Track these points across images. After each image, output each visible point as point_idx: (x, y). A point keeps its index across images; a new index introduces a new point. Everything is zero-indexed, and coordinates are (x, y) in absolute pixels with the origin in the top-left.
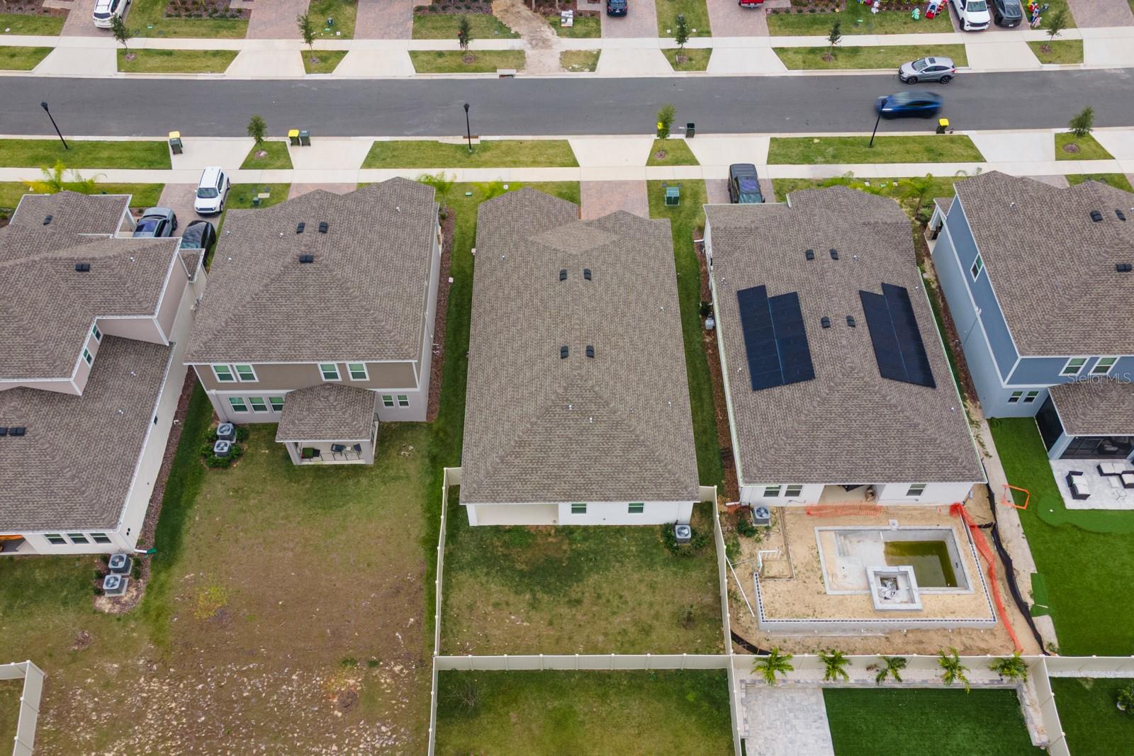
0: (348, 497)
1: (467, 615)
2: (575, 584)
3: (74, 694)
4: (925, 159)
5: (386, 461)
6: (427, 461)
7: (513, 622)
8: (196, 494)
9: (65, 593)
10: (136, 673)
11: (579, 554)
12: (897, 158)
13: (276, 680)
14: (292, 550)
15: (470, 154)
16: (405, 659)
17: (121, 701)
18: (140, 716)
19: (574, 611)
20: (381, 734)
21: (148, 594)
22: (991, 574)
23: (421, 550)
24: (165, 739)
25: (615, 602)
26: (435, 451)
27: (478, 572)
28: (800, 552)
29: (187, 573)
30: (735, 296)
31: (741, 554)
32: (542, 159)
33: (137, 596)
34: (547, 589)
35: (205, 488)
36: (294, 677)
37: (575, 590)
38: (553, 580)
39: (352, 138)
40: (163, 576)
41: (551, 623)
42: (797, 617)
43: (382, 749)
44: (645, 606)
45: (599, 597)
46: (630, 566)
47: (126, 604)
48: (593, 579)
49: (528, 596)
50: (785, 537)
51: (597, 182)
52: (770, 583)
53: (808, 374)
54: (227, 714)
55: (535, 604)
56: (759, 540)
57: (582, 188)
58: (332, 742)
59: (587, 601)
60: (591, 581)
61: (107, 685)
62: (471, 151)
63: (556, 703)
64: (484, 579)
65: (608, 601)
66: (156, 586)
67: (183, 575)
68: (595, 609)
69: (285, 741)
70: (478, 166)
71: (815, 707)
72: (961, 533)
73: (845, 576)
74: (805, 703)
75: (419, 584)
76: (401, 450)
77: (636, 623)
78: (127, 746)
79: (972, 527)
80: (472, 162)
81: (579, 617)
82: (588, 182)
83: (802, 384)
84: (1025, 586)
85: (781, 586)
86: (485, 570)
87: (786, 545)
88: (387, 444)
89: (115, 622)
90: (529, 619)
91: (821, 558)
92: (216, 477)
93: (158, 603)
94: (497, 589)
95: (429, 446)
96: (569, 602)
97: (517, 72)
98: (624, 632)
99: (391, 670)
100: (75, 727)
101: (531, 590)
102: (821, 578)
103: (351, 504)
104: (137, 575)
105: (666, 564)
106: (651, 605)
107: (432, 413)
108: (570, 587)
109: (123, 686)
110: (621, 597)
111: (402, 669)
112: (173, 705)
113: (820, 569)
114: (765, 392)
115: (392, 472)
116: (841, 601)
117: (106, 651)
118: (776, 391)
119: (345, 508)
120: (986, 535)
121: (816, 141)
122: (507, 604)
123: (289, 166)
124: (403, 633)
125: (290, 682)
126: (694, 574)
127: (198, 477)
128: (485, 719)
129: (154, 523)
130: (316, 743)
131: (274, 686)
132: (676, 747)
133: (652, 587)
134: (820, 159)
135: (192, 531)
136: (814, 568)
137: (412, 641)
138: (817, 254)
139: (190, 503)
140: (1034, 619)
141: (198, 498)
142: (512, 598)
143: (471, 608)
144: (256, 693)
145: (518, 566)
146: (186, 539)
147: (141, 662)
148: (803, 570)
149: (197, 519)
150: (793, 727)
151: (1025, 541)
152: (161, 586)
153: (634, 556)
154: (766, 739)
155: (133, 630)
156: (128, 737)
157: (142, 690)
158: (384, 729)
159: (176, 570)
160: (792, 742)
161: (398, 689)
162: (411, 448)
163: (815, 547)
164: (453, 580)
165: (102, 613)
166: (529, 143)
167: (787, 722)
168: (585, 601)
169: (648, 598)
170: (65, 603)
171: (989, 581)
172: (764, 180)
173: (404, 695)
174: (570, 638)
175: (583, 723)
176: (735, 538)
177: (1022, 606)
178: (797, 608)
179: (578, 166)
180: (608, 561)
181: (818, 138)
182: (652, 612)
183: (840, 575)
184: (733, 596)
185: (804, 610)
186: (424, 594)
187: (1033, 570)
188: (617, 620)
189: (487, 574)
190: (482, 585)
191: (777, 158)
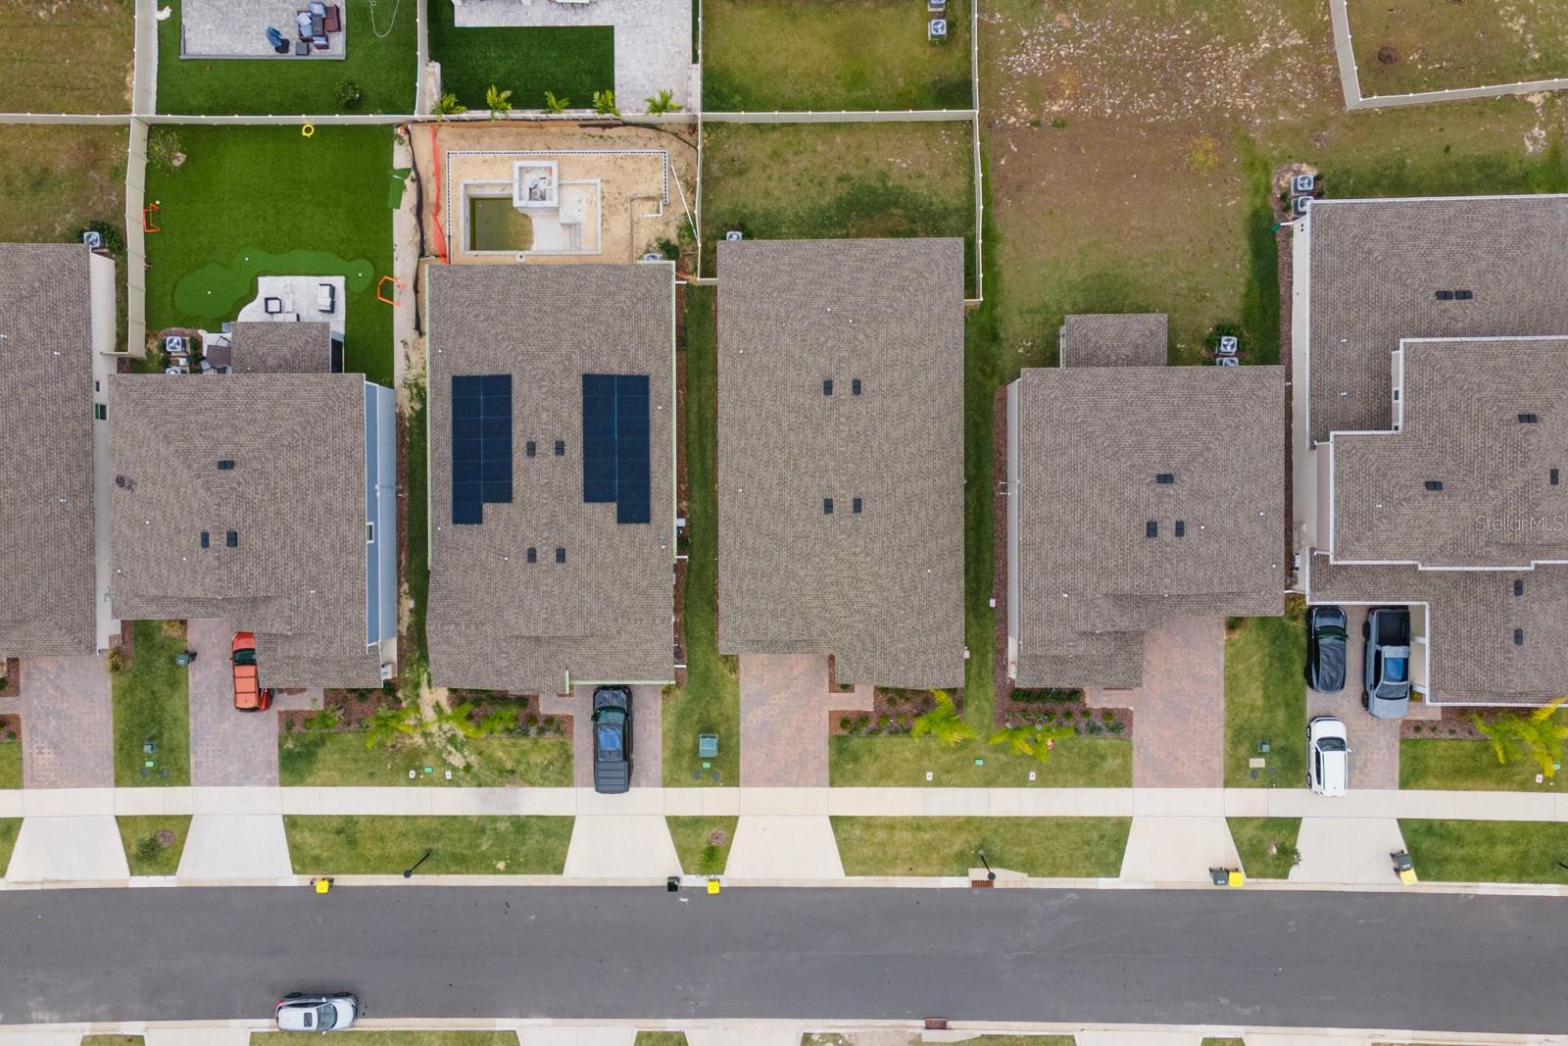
0: (1082, 287)
1: (949, 167)
2: (843, 195)
3: (1313, 94)
4: (362, 822)
5: (1046, 332)
6: (1002, 335)
7: (904, 161)
8: (1247, 296)
9: (1351, 181)
10: (1260, 111)
11: (839, 223)
12: (400, 827)
13: (1126, 108)
14: (1132, 228)
15: (981, 847)
16: (1005, 128)
17: (1267, 88)
18: (1247, 76)
19: (845, 172)
20: (1023, 66)
21: (1268, 183)
22: (438, 207)
23: (1000, 230)
24: (1218, 58)
25: (804, 181)
26: (994, 349)
27: (941, 206)
28: (619, 227)
29: (1234, 206)
30: (653, 518)
31: (678, 227)
32: (882, 835)
33: (1278, 180)
34: (872, 191)
35: (1238, 302)
36: (1110, 111)
37: (843, 190)
38: (866, 199)
39: (1152, 887)
40: (1258, 202)
41: (867, 160)
42: (632, 157)
43: (1019, 53)
44: (775, 177)
45: (821, 184)
46: (789, 212)
47: (1287, 171)
48: (825, 201)
49: (890, 184)
50: (632, 244)
51: (805, 785)
52: (653, 192)
53: (591, 382)
54: (1166, 79)
55: (884, 177)
56: (658, 239)
57: (826, 774)
58: (1066, 58)
59: (833, 179)
60: (828, 199)
61: (1285, 102)
62: (981, 852)
63: (862, 93)
64: (934, 199)
65: (811, 181)
66: (1262, 191)
67: (1237, 204)
68: (824, 174)
69: (1108, 58)
70: (969, 820)
71: (624, 96)
72: (457, 246)
73: (579, 201)
74: (633, 99)
75: (999, 196)
76: (1032, 346)
77: (786, 162)
78: (1252, 53)
79: (444, 256)
80: (978, 829)
81: (840, 167)
82: (818, 785)
83: (597, 371)
84: (409, 198)
85: (643, 189)
86: (933, 208)
87: (632, 236)
88: (1048, 354)
89: (1293, 154)
90: (889, 164)
91: (599, 218)
92: (1227, 316)
93: (1256, 175)
94: (921, 189)
95: (1001, 354)
96: (850, 179)
97: (920, 1035)
98: (796, 154)
99: (1018, 119)
100: (1303, 67)
101: (886, 189)
102: (603, 198)
103: (1079, 280)
104: (1284, 197)
105: (753, 215)
106: (770, 178)
107: (1000, 399)
108: (848, 193)
109: (1270, 101)
110: (799, 185)
111: (1008, 119)
112: (1218, 86)
113: (603, 207)
114: (636, 372)
115: (1039, 318)
116: (588, 173)
117: (1295, 130)
118: (624, 371)
119: (1084, 275)
120: (432, 245)
121: (501, 865)
122: (910, 177)
123: (1236, 824)
124: (1011, 150)
125: (1112, 106)
126: (726, 206)
127: (1247, 314)
128: (927, 79)
129: (1282, 259)
130: (1080, 57)
131: (1127, 102)
132: (754, 58)
133: (767, 194)
134: (502, 826)
135: (1240, 252)
136: (608, 209)
137: (1001, 144)
138: (553, 556)
139: (1249, 285)
140: (410, 166)
141: (1242, 290)
142: (906, 182)
143: (946, 174)
144: (1144, 97)
145: (900, 212)
146: (1244, 244)
147: (1258, 121)
148: (619, 206)
149: (1238, 266)
150: (647, 77)
151: (395, 241)
152: (1257, 192)
153: (784, 223)
154: (673, 66)
155: (1274, 148)
156: (1252, 60)
157: (1251, 98)
158: (1020, 70)
159: (1247, 210)
160: (650, 64)
161: (1010, 103)
162: (1021, 351)
163: (605, 231)
164: (964, 199)
165: (1309, 163)
166: (899, 870)
167: (652, 81)
168: (834, 181)
169: (773, 184)
170: (1347, 172)
171: (441, 203)
172: (584, 785)
173: (1004, 98)
174: (848, 148)
175: (838, 78)
176: (681, 244)
177: (418, 180)
178: (632, 166)
179: (832, 818)
180: (811, 217)
181: (497, 872)
182: (769, 171)
183: (584, 202)
184: (690, 187)
185: (625, 164)
186: (992, 187)
187: (396, 212)
188: (802, 165)
189: (931, 204)
190: (936, 194)
191: (560, 828)
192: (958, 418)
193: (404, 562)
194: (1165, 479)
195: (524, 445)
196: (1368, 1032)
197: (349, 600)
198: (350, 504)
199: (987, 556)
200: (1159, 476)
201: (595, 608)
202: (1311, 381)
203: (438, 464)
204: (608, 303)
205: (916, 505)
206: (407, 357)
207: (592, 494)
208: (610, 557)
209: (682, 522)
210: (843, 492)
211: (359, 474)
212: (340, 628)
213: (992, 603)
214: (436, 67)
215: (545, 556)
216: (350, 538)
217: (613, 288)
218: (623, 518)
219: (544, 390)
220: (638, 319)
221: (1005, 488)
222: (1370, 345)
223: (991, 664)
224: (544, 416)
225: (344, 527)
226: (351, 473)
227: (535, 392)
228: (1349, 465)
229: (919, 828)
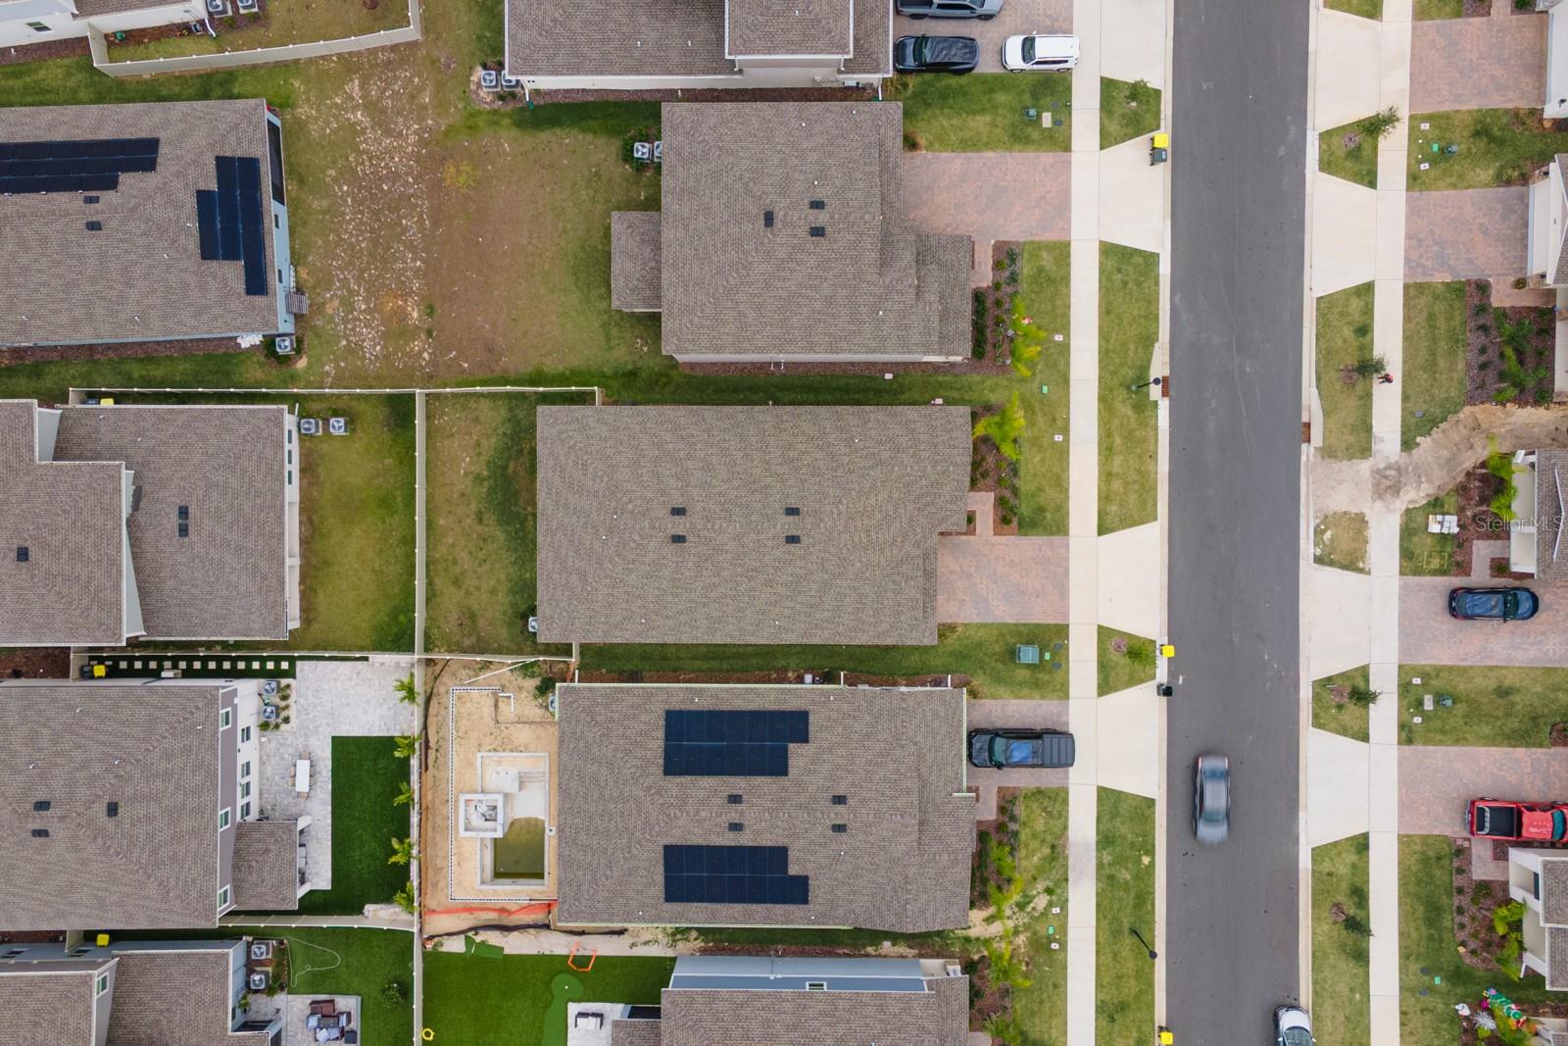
0: (586, 290)
1: (470, 416)
2: (495, 518)
3: (406, 70)
4: (1102, 997)
5: (628, 325)
6: (630, 367)
7: (464, 460)
8: (595, 133)
9: (488, 34)
10: (420, 120)
11: (522, 523)
12: (1108, 959)
13: (416, 247)
14: (530, 243)
15: (1128, 388)
16: (433, 363)
17: (399, 113)
18: (388, 133)
19: (473, 516)
20: (375, 345)
21: (489, 112)
22: (502, 910)
23: (530, 369)
24: (370, 159)
25: (481, 555)
26: (644, 375)
27: (507, 424)
28: (523, 735)
29: (509, 144)
30: (803, 707)
31: (524, 678)
32: (1117, 485)
33: (486, 103)
34: (492, 491)
35: (602, 141)
36: (418, 263)
37: (490, 518)
38: (499, 496)
39: (1169, 222)
40: (506, 121)
41: (463, 495)
42: (457, 722)
43: (362, 348)
44: (476, 582)
45: (485, 540)
46: (511, 570)
47: (478, 95)
48: (501, 536)
49: (485, 473)
50: (540, 723)
51: (1067, 559)
52: (490, 702)
53: (671, 768)
54: (389, 209)
55: (479, 479)
56: (535, 697)
57: (1056, 539)
58: (368, 304)
59: (479, 528)
60: (499, 534)
61: (413, 97)
62: (1134, 388)
63: (399, 499)
64: (500, 431)
65: (481, 549)
66: (495, 118)
67: (508, 142)
68: (475, 536)
69: (369, 263)
70: (1102, 399)
71: (398, 727)
72: (540, 893)
73: (498, 773)
74: (401, 718)
75: (497, 369)
76: (642, 338)
77: (463, 573)
78: (366, 128)
79: (549, 905)
80: (1111, 391)
81: (468, 521)
82: (1067, 547)
83: (661, 761)
84: (493, 938)
85: (487, 710)
86: (508, 432)
87: (531, 723)
88: (649, 323)
89: (462, 88)
90: (466, 474)
91: (515, 754)
92: (614, 150)
93: (481, 123)
94: (491, 444)
95: (649, 368)
96: (481, 512)
97: (1316, 448)
98: (455, 563)
99: (425, 350)
100: (380, 79)
101: (490, 477)
102: (495, 750)
103: (578, 294)
104: (501, 98)
105: (513, 605)
106: (478, 589)
107: (692, 369)
108: (493, 513)
109: (411, 111)
110: (485, 561)
111: (424, 359)
112: (397, 159)
113: (504, 750)
114: (662, 723)
115: (615, 332)
116: (471, 764)
117: (440, 87)
118: (661, 734)
119: (574, 288)
120: (539, 917)
121: (1146, 860)
122: (479, 454)
123: (1107, 140)
124: (455, 358)
125: (414, 260)
126: (505, 631)
127: (612, 132)
128: (387, 436)
129: (560, 99)
130: (366, 290)
131: (412, 247)
132: (364, 602)
133: (493, 592)
134: (1107, 858)
135: (554, 139)
136: (505, 745)
137: (449, 367)
138: (840, 808)
139: (584, 130)
140: (462, 937)
141: (590, 137)
142: (484, 458)
143: (476, 420)
144: (405, 230)
145: (512, 465)
146: (545, 135)
147: (430, 122)
148: (503, 735)
149: (567, 141)
150: (381, 705)
151: (535, 952)
152: (497, 123)
153: (521, 575)
154: (371, 679)
155: (456, 107)
156: (373, 128)
157: (408, 129)
158: (378, 348)
159: (514, 132)
160: (368, 702)
161: (410, 358)
162: (645, 349)
163: (526, 749)
164: (501, 403)
165: (470, 75)
166: (1151, 468)
167: (385, 700)
168: (481, 527)
169: (484, 586)
170: (479, 38)
171: (498, 907)
172: (1067, 777)
173: (405, 363)
174: (450, 512)
175: (384, 522)
176: (540, 675)
177: (476, 929)
178: (465, 722)
179: (1100, 533)
180: (516, 550)
181: (1152, 864)
182: (472, 589)
183: (498, 769)
184: (486, 665)
185: (463, 729)
186: (490, 376)
187: (507, 951)
188: (465, 555)
189: (505, 434)
190: (495, 430)
191: (1109, 801)
192: (709, 412)
193: (846, 951)
194: (769, 219)
195: (732, 835)
196: (1312, 11)
197: (881, 1009)
198: (789, 1007)
199: (842, 382)
200: (766, 225)
201: (892, 766)
202: (677, 74)
203: (750, 918)
204: (595, 750)
205: (793, 454)
206: (646, 943)
207: (780, 768)
208: (842, 751)
209: (808, 678)
210: (779, 526)
211: (759, 996)
212: (909, 1019)
213: (889, 376)
214: (369, 908)
215: (840, 814)
216: (821, 1007)
217: (581, 745)
218: (804, 738)
219: (678, 813)
220: (611, 720)
221: (777, 364)
222: (643, 19)
223: (948, 378)
224: (703, 814)
225: (811, 1013)
226: (757, 1004)
227: (681, 822)
228: (758, 41)
229: (1110, 449)
